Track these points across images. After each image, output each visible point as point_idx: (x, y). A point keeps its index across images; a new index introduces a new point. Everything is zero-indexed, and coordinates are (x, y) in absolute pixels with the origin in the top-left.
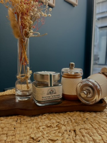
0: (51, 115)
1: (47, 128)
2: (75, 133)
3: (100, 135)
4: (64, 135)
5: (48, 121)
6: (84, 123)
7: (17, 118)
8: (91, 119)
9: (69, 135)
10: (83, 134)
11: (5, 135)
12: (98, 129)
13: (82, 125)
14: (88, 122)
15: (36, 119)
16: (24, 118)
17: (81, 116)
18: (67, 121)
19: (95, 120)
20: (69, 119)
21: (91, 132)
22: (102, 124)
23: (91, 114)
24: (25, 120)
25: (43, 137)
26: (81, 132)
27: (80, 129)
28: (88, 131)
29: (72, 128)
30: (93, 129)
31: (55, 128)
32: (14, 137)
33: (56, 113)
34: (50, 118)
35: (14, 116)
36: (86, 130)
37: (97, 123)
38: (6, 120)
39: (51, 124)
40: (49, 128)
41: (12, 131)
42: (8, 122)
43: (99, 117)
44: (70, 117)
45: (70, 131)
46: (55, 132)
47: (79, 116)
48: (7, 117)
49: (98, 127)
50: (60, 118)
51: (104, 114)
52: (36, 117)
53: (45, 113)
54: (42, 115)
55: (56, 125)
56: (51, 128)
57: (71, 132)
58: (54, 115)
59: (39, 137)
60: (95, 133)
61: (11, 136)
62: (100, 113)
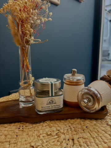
0: (52, 122)
1: (47, 136)
2: (73, 142)
3: (97, 145)
4: (63, 144)
5: (49, 129)
6: (83, 131)
7: (19, 125)
8: (90, 127)
9: (67, 144)
10: (80, 144)
11: (8, 143)
12: (96, 138)
13: (80, 134)
14: (87, 131)
15: (38, 126)
16: (26, 126)
17: (81, 124)
18: (67, 129)
19: (94, 128)
20: (69, 126)
21: (89, 141)
22: (101, 133)
23: (91, 121)
24: (27, 127)
25: (42, 145)
26: (78, 141)
27: (78, 138)
28: (86, 140)
29: (71, 137)
30: (91, 138)
31: (54, 136)
32: (16, 144)
33: (57, 120)
34: (51, 125)
35: (17, 123)
36: (84, 140)
37: (96, 132)
38: (9, 127)
39: (51, 132)
40: (49, 136)
41: (14, 139)
42: (11, 130)
43: (99, 125)
44: (70, 125)
45: (68, 140)
46: (54, 140)
47: (79, 124)
48: (11, 124)
49: (96, 137)
50: (60, 125)
51: (104, 122)
52: (38, 125)
53: (46, 121)
54: (44, 122)
55: (56, 133)
56: (51, 136)
57: (70, 141)
58: (55, 122)
59: (38, 146)
60: (92, 142)
61: (13, 144)
62: (100, 121)
